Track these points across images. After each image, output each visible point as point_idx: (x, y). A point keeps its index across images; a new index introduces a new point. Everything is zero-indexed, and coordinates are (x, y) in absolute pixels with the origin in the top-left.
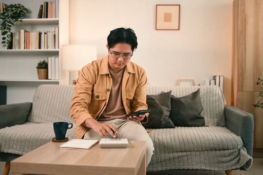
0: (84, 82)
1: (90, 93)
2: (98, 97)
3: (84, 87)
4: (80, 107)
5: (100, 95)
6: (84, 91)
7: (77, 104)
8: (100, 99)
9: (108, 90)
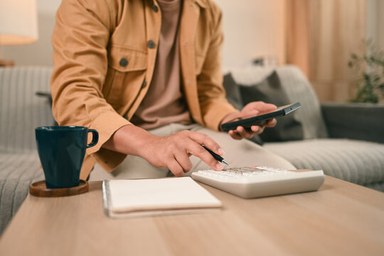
0: (85, 20)
1: (104, 51)
2: (124, 63)
3: (88, 35)
4: (86, 94)
5: (132, 57)
6: (88, 47)
7: (73, 86)
8: (129, 68)
9: (151, 45)
